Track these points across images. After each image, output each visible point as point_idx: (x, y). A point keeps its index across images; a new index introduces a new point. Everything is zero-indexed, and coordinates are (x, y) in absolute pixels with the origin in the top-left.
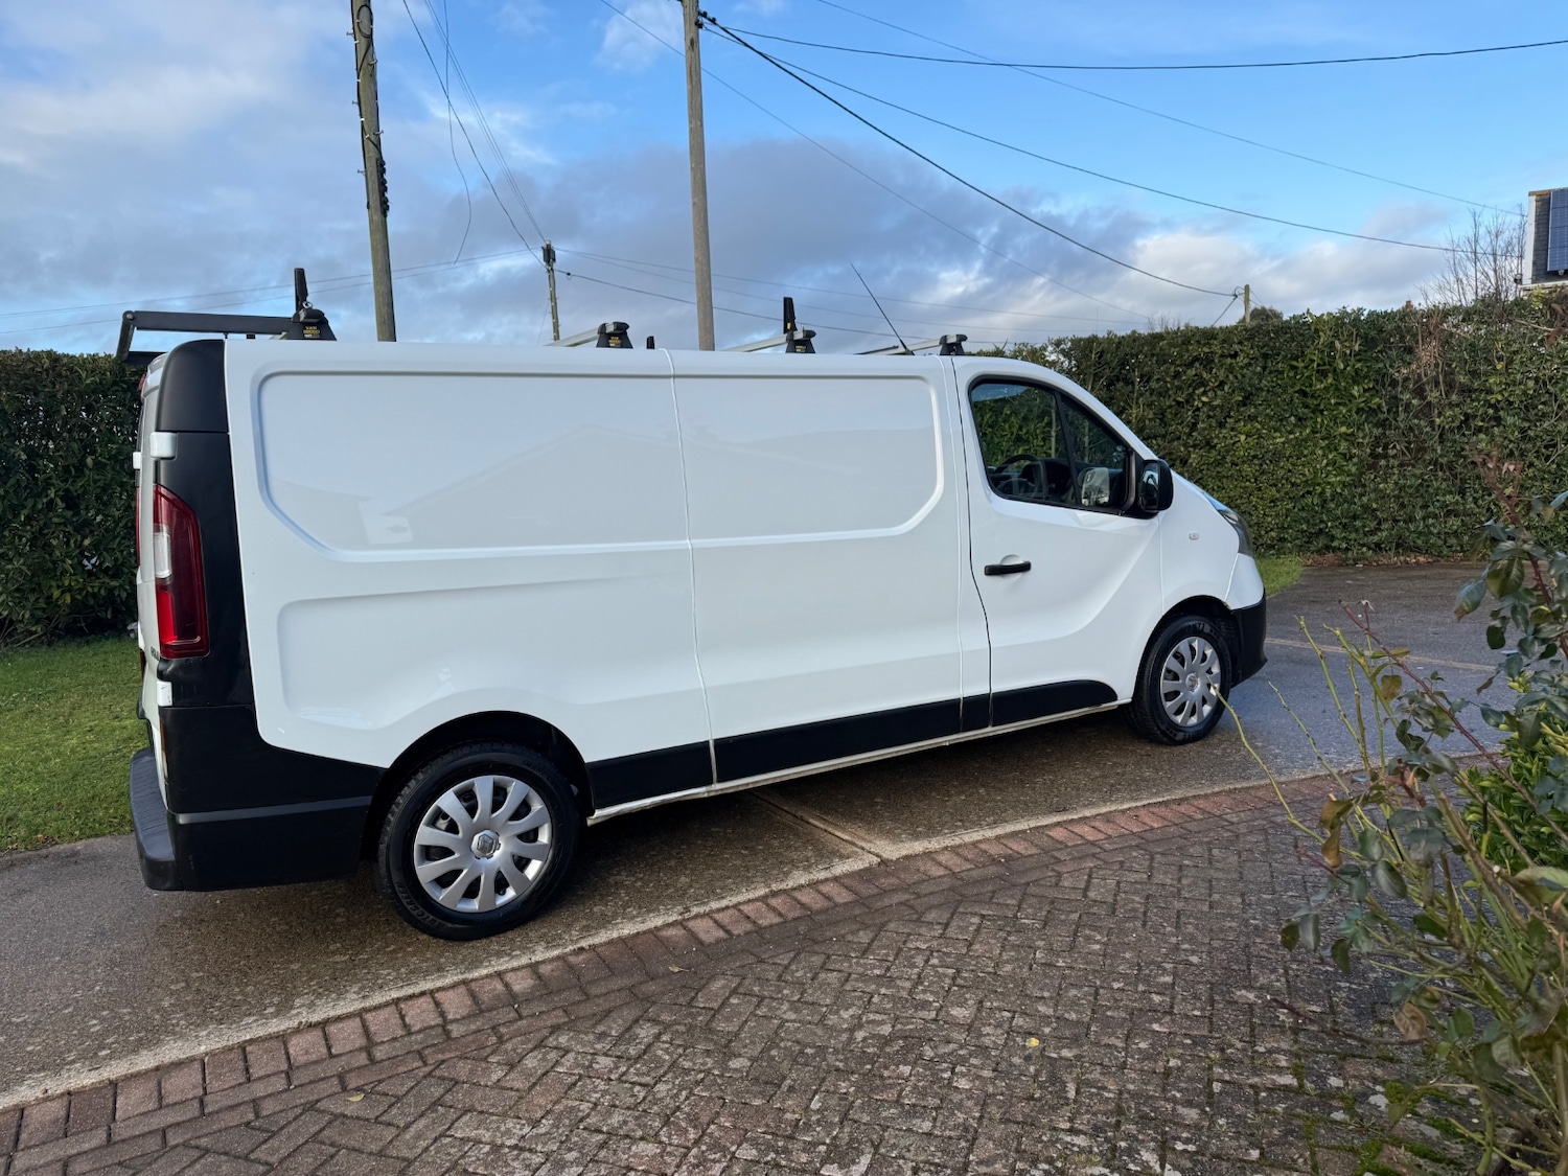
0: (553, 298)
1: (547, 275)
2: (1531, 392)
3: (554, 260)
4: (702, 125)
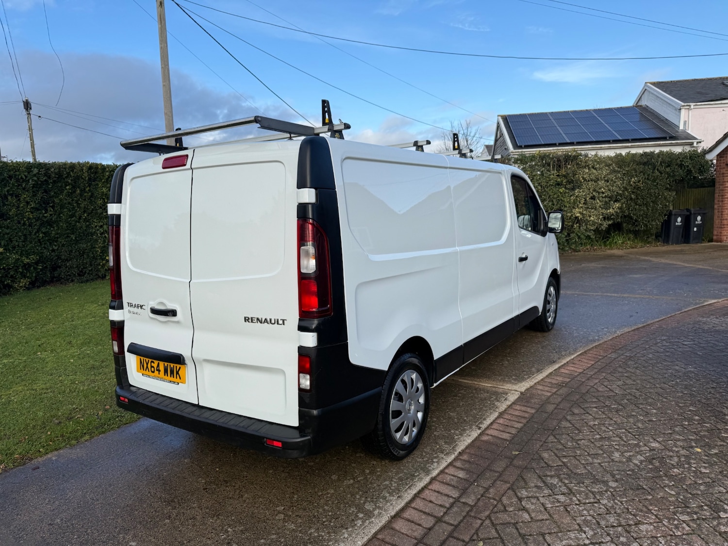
0: (30, 129)
1: (27, 116)
2: (540, 191)
3: (31, 108)
4: (167, 46)
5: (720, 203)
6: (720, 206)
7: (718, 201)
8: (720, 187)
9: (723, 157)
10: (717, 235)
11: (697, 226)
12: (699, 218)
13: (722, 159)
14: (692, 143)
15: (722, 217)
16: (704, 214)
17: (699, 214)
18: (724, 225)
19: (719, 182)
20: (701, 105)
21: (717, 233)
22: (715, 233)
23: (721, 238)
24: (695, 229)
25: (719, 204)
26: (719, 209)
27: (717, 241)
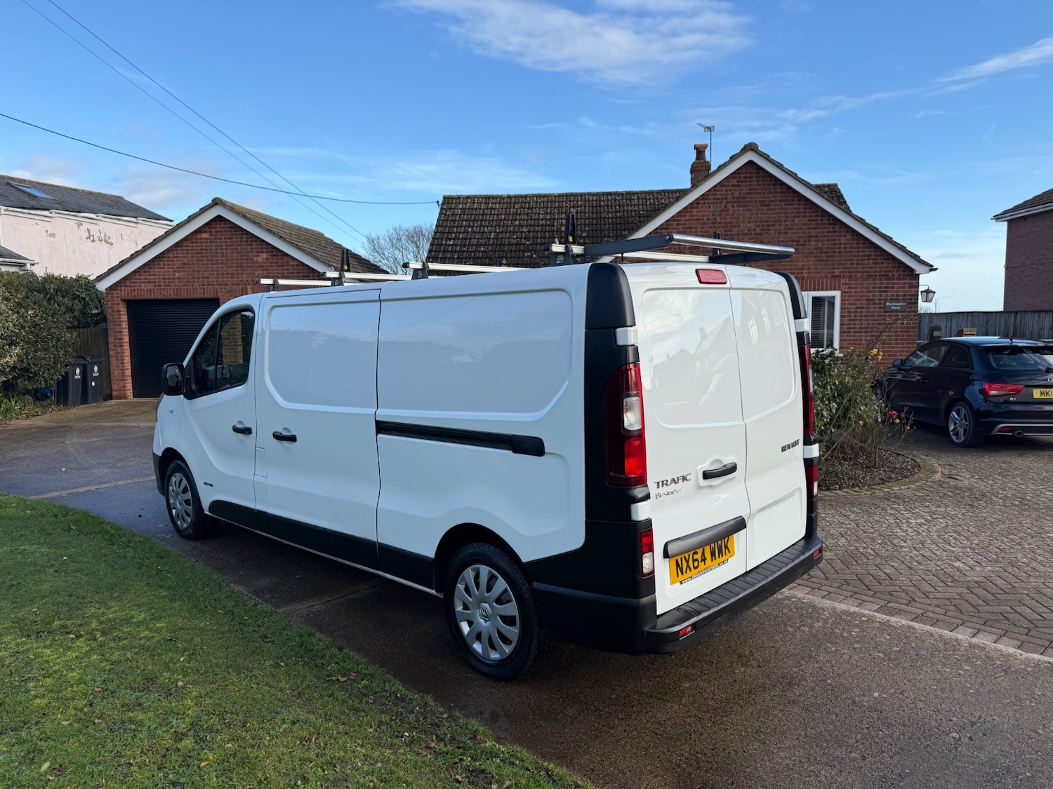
5: (119, 349)
6: (119, 353)
7: (115, 346)
8: (115, 329)
9: (116, 290)
10: (117, 390)
11: (95, 379)
12: (96, 368)
13: (114, 292)
14: (24, 265)
15: (123, 366)
16: (100, 362)
17: (96, 364)
18: (126, 376)
19: (112, 322)
20: (13, 211)
21: (118, 387)
22: (115, 387)
23: (125, 394)
24: (93, 384)
25: (117, 350)
26: (117, 356)
27: (119, 398)
